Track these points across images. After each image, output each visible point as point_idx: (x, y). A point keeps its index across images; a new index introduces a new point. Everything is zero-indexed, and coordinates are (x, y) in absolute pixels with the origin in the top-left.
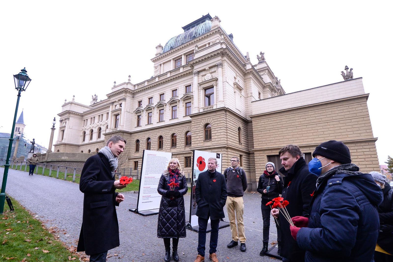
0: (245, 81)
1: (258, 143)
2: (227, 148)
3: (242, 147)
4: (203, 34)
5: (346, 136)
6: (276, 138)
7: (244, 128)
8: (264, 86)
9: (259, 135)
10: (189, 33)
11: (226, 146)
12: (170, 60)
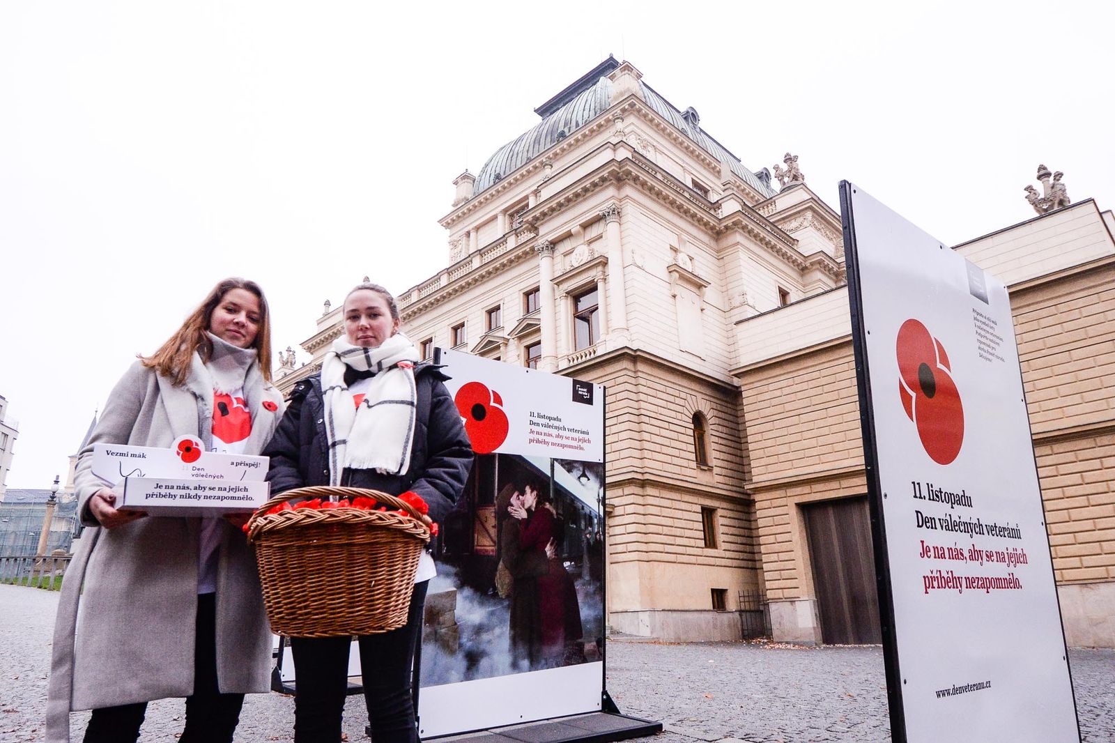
0: (719, 255)
1: (763, 462)
2: (643, 484)
3: (715, 480)
4: (587, 123)
5: (1057, 414)
6: (822, 440)
7: (720, 415)
8: (800, 267)
9: (766, 436)
10: (548, 125)
11: (639, 476)
12: (495, 218)
